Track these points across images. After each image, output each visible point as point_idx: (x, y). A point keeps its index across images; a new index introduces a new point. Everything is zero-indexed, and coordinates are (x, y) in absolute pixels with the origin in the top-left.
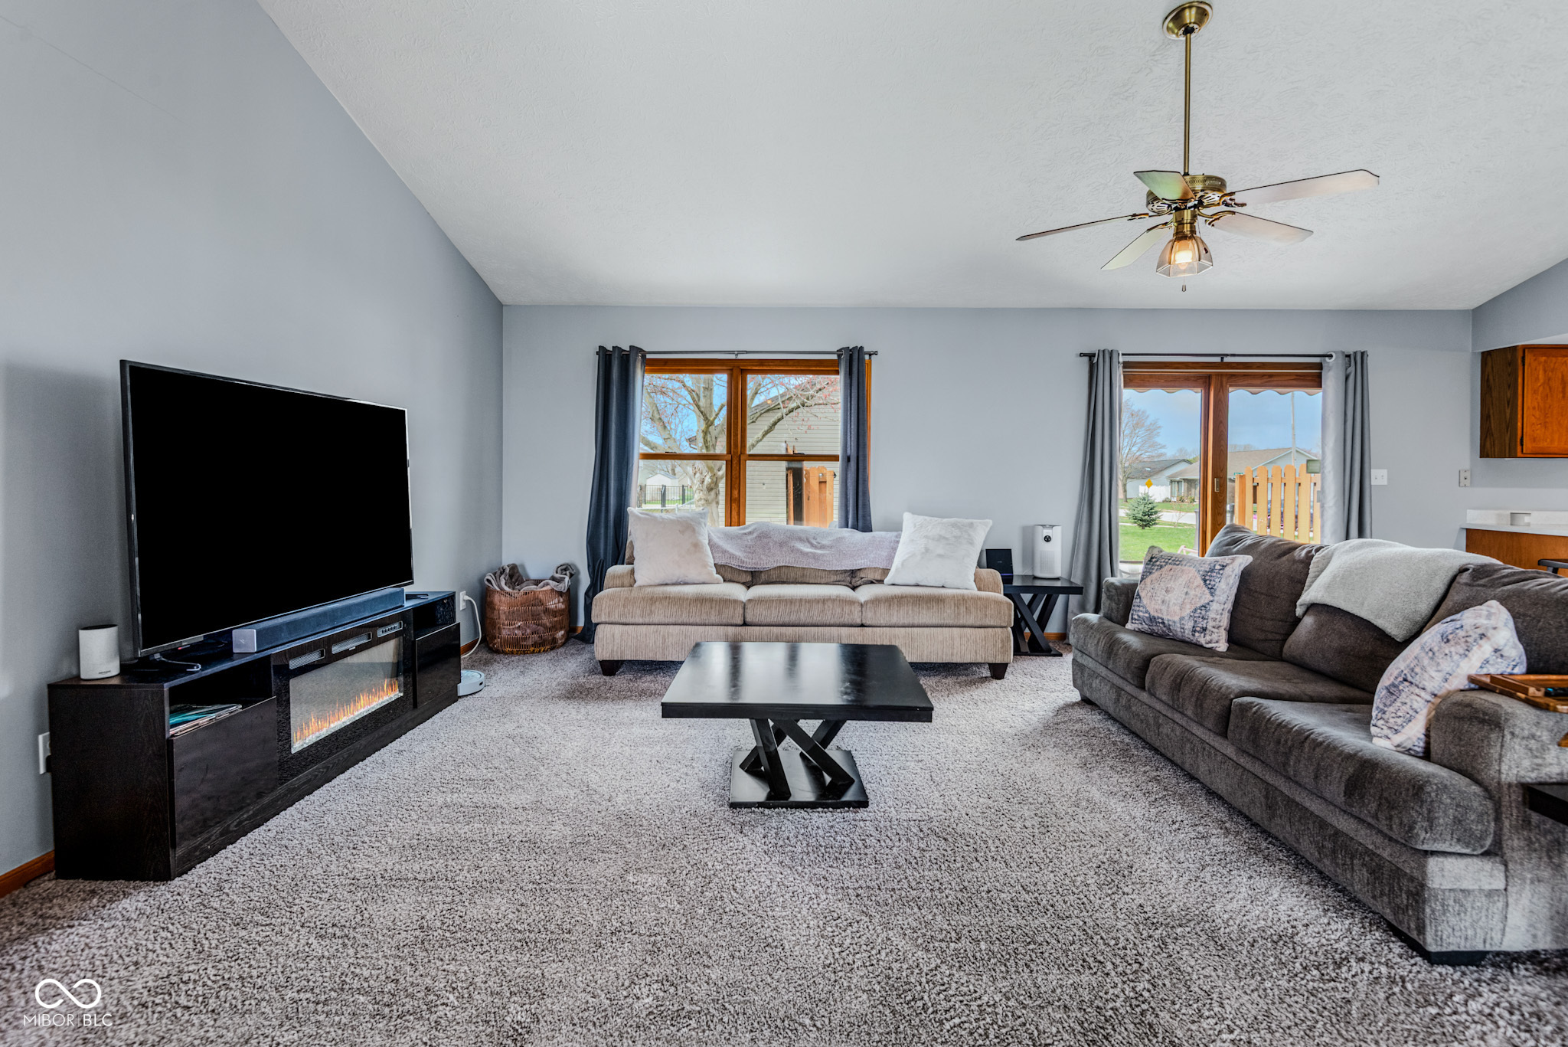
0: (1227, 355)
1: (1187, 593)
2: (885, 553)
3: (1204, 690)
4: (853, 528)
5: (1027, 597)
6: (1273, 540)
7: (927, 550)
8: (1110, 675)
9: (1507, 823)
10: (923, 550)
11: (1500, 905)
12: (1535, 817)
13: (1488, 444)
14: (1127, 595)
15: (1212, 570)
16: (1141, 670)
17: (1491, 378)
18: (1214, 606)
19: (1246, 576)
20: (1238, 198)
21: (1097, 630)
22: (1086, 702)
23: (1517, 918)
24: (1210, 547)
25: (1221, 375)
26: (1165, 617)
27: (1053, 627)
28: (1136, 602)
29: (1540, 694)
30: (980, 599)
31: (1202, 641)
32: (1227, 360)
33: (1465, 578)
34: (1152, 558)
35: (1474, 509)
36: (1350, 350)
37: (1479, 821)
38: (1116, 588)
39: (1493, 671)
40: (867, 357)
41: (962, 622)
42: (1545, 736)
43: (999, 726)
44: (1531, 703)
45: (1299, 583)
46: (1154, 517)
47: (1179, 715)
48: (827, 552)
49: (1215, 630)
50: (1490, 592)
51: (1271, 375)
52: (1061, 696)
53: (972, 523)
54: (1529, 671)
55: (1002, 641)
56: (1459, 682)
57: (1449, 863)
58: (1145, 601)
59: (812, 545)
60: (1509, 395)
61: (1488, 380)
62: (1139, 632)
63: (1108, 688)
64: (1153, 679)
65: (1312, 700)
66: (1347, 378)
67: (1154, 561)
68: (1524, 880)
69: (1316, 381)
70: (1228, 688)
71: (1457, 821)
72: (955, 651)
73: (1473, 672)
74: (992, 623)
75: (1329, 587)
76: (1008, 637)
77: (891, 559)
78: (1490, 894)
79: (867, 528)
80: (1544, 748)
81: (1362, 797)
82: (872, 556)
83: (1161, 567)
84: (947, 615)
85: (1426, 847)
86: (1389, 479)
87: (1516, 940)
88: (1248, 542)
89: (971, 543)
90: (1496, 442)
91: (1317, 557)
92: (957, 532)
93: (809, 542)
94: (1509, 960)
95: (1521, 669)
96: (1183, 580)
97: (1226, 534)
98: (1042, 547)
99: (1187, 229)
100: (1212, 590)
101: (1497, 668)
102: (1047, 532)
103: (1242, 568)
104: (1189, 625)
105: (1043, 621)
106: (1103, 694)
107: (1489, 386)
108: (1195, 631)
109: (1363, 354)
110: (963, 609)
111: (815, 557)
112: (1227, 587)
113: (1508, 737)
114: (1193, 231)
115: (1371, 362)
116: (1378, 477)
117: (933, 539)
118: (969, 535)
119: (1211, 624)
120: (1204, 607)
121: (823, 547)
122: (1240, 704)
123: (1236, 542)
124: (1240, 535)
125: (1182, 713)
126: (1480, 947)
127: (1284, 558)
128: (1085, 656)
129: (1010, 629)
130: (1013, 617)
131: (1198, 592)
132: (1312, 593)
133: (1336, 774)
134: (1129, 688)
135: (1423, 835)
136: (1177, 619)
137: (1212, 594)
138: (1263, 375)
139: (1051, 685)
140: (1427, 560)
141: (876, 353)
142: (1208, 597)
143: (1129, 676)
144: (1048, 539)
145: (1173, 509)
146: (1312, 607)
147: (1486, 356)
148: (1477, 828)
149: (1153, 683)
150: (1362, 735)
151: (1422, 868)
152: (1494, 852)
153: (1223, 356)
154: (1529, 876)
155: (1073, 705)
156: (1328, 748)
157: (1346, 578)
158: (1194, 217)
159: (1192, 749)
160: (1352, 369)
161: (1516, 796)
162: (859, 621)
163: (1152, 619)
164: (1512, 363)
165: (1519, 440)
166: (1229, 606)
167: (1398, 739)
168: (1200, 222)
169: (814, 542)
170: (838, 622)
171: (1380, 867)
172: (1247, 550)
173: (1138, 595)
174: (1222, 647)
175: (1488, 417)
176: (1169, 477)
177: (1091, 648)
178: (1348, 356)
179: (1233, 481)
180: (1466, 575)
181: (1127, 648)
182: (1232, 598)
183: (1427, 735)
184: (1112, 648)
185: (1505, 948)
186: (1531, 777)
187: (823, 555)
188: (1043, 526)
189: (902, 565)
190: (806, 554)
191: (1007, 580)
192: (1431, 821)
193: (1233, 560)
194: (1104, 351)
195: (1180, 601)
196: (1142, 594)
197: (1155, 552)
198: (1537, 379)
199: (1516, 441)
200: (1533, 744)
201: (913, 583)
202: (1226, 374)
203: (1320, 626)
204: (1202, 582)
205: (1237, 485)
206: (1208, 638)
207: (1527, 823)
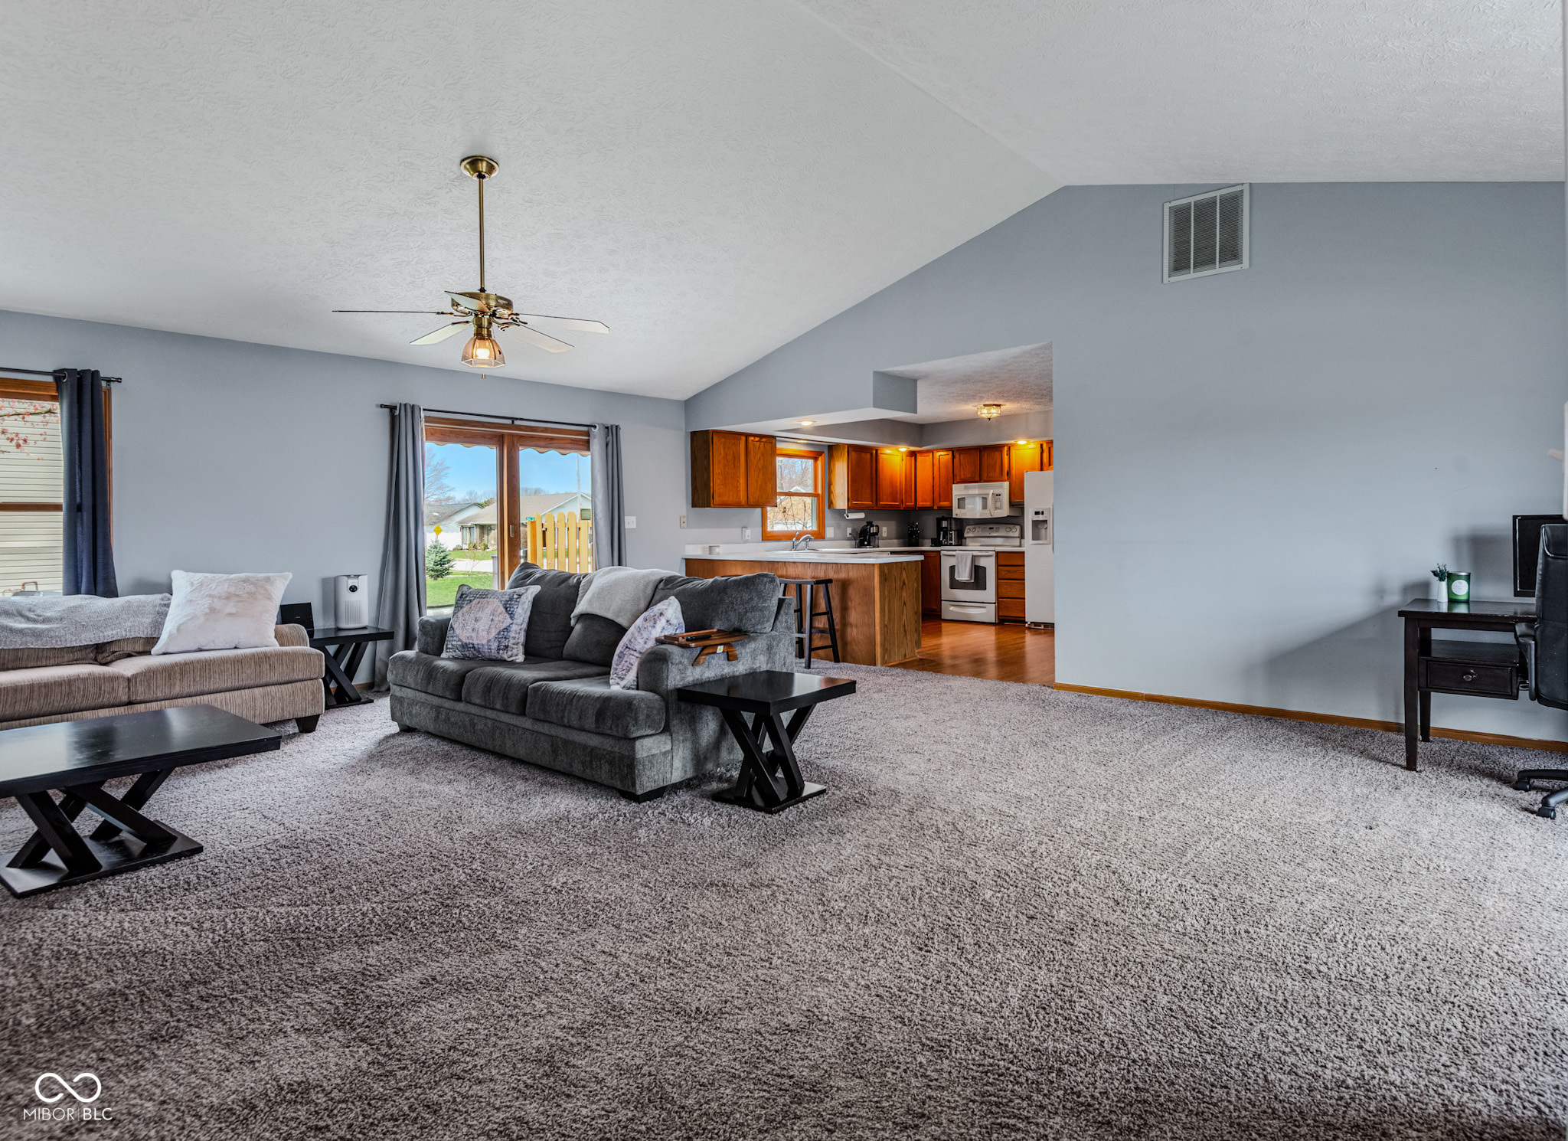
0: (517, 419)
1: (492, 620)
2: (147, 620)
3: (509, 684)
4: (88, 593)
5: (332, 649)
6: (555, 572)
7: (213, 610)
8: (430, 698)
9: (671, 713)
10: (207, 611)
11: (669, 758)
12: (683, 705)
13: (696, 498)
14: (440, 632)
15: (511, 599)
16: (457, 686)
17: (696, 451)
18: (514, 628)
19: (536, 601)
20: (522, 318)
21: (416, 661)
22: (406, 730)
23: (677, 763)
24: (507, 584)
25: (513, 435)
26: (475, 642)
27: (361, 677)
28: (450, 633)
29: (684, 640)
30: (286, 654)
31: (505, 656)
32: (517, 422)
33: (661, 585)
34: (462, 595)
35: (689, 544)
36: (609, 423)
37: (659, 714)
38: (431, 624)
39: (667, 633)
40: (104, 384)
41: (264, 681)
42: (686, 662)
43: (322, 765)
44: (681, 646)
45: (573, 600)
46: (446, 566)
47: (490, 711)
48: (55, 626)
49: (515, 646)
50: (672, 592)
51: (552, 439)
52: (379, 732)
53: (268, 578)
54: (686, 632)
55: (313, 693)
56: (651, 644)
57: (647, 742)
58: (458, 632)
59: (28, 619)
60: (705, 463)
61: (694, 453)
62: (454, 659)
63: (428, 710)
64: (468, 689)
65: (580, 677)
66: (607, 445)
67: (464, 597)
68: (679, 741)
69: (586, 445)
70: (525, 680)
71: (648, 716)
72: (257, 712)
73: (657, 636)
74: (301, 677)
75: (590, 601)
76: (319, 689)
77: (158, 625)
78: (665, 754)
79: (111, 592)
80: (686, 668)
81: (604, 720)
82: (128, 624)
83: (471, 601)
84: (247, 675)
85: (634, 735)
86: (637, 524)
87: (676, 776)
88: (538, 575)
89: (269, 598)
90: (700, 496)
91: (584, 581)
92: (250, 588)
93: (22, 616)
94: (675, 788)
95: (681, 631)
96: (489, 610)
97: (520, 571)
98: (346, 597)
99: (485, 332)
100: (512, 615)
101: (669, 632)
102: (352, 582)
103: (533, 595)
104: (495, 645)
105: (351, 671)
106: (422, 717)
107: (695, 457)
108: (500, 650)
109: (617, 426)
110: (266, 667)
111: (36, 634)
112: (523, 611)
113: (670, 665)
114: (489, 335)
115: (622, 434)
116: (630, 522)
117: (220, 598)
118: (266, 590)
119: (512, 641)
120: (507, 629)
121: (46, 620)
122: (534, 688)
123: (529, 576)
124: (532, 570)
125: (493, 709)
126: (662, 785)
127: (563, 585)
128: (404, 689)
129: (321, 680)
130: (324, 668)
131: (501, 618)
132: (581, 607)
133: (590, 712)
134: (448, 704)
135: (633, 729)
136: (485, 642)
137: (512, 618)
138: (546, 438)
139: (367, 726)
140: (644, 577)
141: (119, 380)
142: (509, 621)
143: (447, 694)
144: (353, 589)
145: (466, 557)
146: (583, 617)
147: (694, 434)
148: (657, 718)
149: (468, 692)
150: (607, 687)
151: (633, 748)
152: (667, 729)
153: (513, 419)
154: (681, 738)
155: (393, 736)
156: (587, 698)
157: (600, 595)
158: (490, 324)
159: (501, 734)
160: (610, 438)
161: (675, 697)
162: (125, 698)
163: (464, 646)
164: (706, 442)
165: (712, 496)
166: (525, 626)
167: (623, 683)
168: (494, 328)
169: (31, 615)
170: (93, 704)
171: (614, 758)
172: (536, 582)
173: (452, 627)
174: (521, 658)
175: (696, 478)
176: (460, 522)
177: (410, 680)
178: (607, 428)
179: (526, 526)
180: (662, 584)
181: (445, 671)
182: (527, 620)
183: (637, 677)
184: (431, 674)
185: (673, 782)
186: (680, 685)
187: (49, 630)
188: (348, 576)
189: (178, 629)
190: (21, 631)
191: (311, 634)
192: (636, 720)
193: (527, 590)
194: (405, 405)
195: (487, 627)
196: (455, 626)
197: (465, 589)
198: (720, 454)
199: (710, 496)
200: (681, 667)
201: (195, 647)
202: (517, 435)
203: (585, 629)
204: (504, 610)
205: (528, 529)
206: (510, 653)
207: (679, 711)
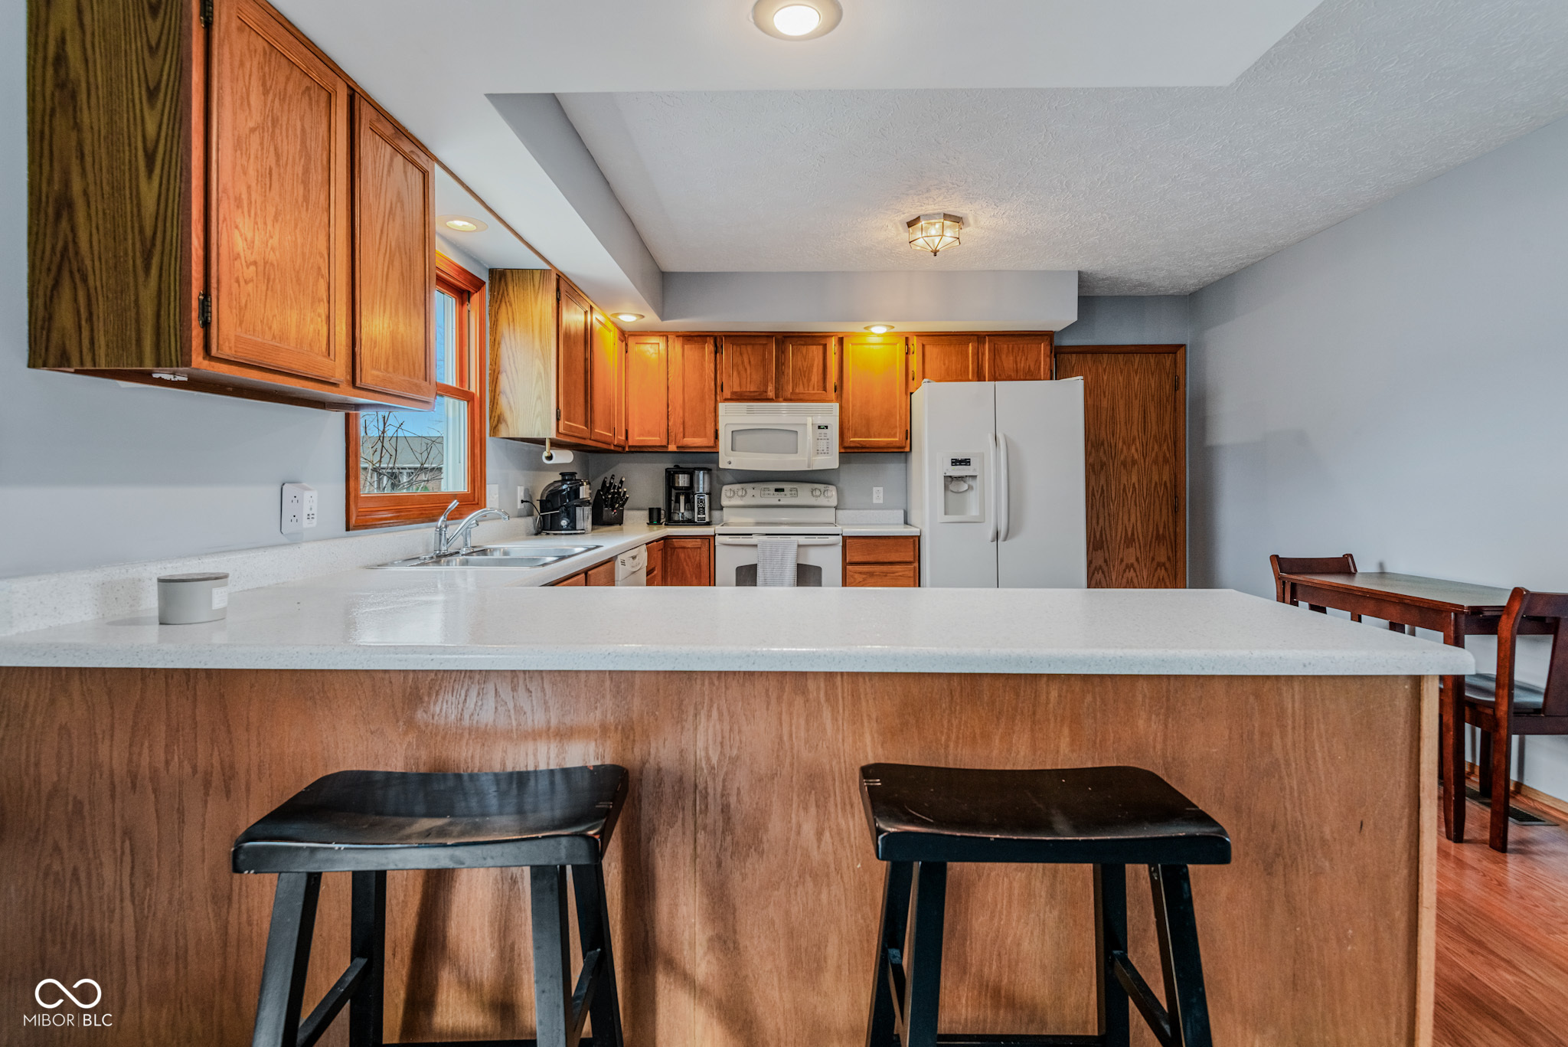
13: (65, 316)
17: (73, 52)
60: (151, 128)
61: (60, 60)
90: (101, 308)
107: (66, 88)
165: (195, 304)
175: (64, 205)
199: (185, 308)
